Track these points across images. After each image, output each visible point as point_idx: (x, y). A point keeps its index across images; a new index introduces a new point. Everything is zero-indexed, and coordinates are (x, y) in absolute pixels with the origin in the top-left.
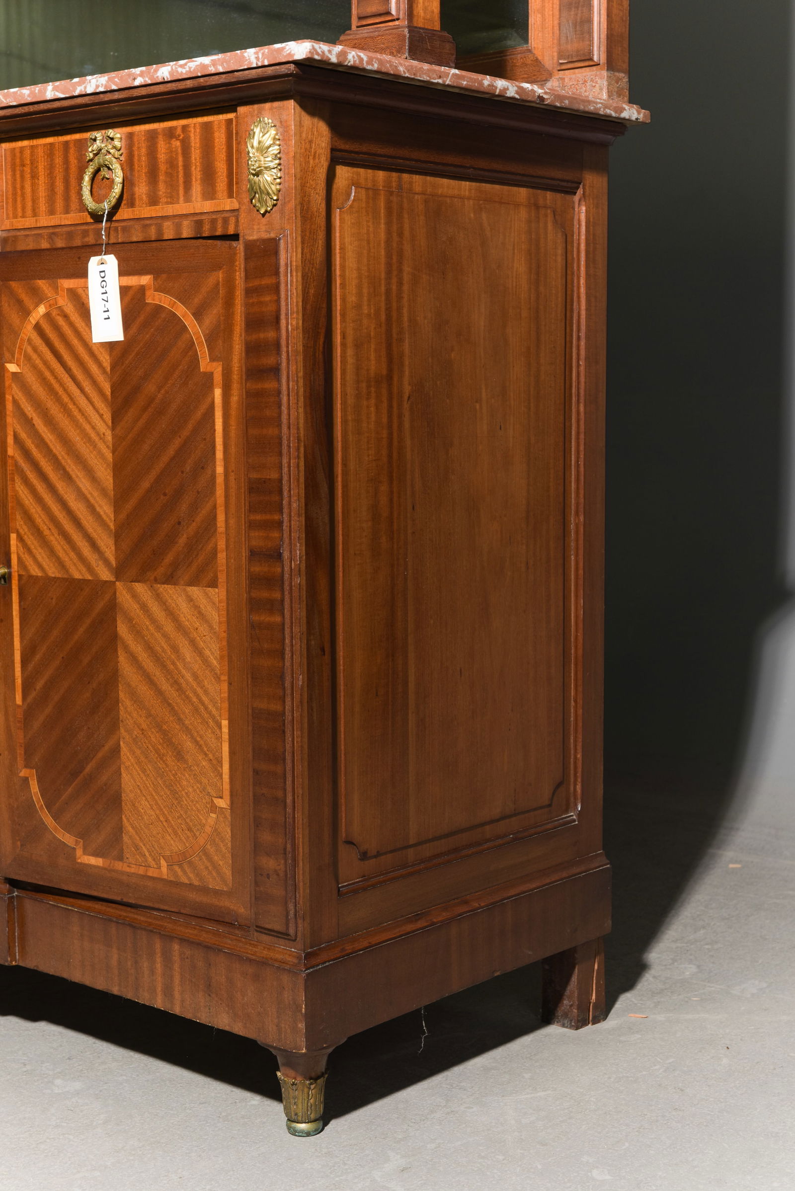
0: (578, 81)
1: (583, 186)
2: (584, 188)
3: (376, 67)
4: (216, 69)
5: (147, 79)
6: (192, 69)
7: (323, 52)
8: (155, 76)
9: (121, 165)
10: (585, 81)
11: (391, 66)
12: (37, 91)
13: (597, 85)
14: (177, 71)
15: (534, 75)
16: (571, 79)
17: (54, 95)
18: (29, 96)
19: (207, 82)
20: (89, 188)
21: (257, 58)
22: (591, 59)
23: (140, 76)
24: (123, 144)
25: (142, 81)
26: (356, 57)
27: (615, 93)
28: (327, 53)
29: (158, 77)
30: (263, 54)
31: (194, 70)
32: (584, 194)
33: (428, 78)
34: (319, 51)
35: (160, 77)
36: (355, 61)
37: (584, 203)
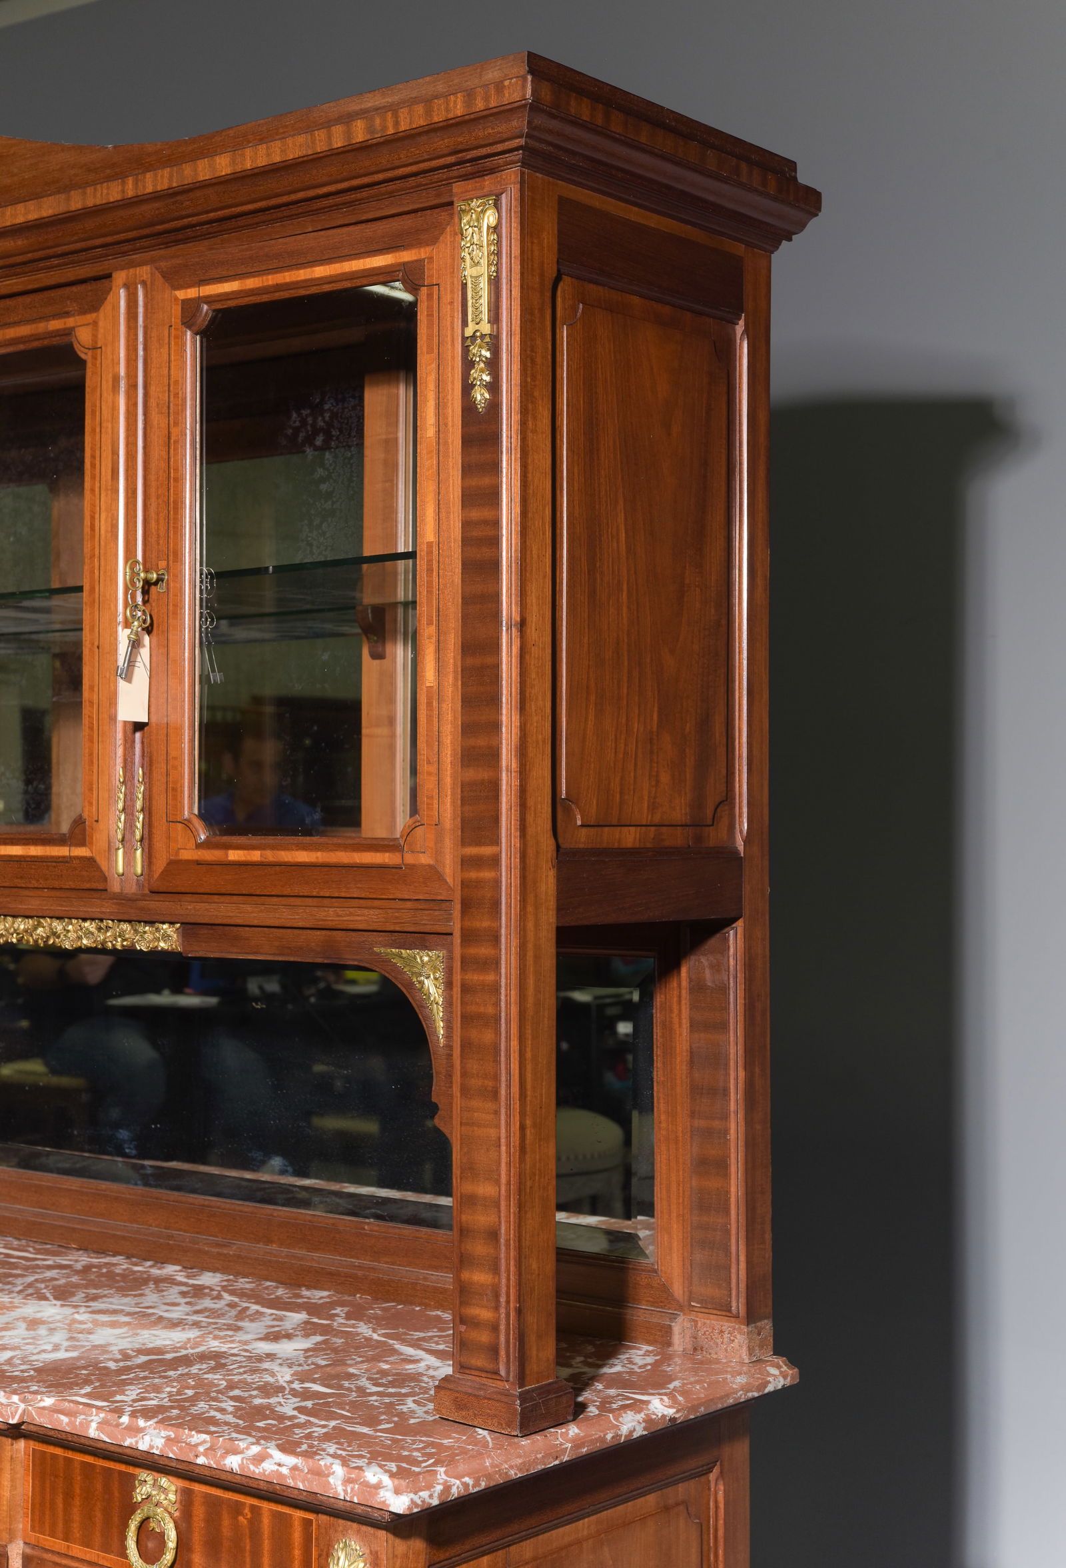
0: (713, 1329)
1: (721, 1462)
2: (721, 1465)
3: (483, 1485)
4: (296, 1483)
5: (212, 1462)
6: (267, 1473)
7: (423, 1502)
8: (222, 1463)
9: (175, 1522)
10: (722, 1332)
11: (500, 1475)
12: (77, 1423)
13: (736, 1340)
14: (249, 1468)
15: (661, 1302)
16: (705, 1323)
17: (99, 1436)
18: (67, 1424)
19: (284, 1491)
20: (135, 1539)
21: (345, 1491)
22: (730, 1311)
23: (204, 1455)
24: (178, 1498)
25: (206, 1462)
26: (461, 1486)
27: (757, 1348)
28: (428, 1500)
29: (225, 1465)
30: (352, 1489)
31: (269, 1474)
32: (721, 1472)
33: (543, 1467)
34: (419, 1502)
35: (228, 1466)
36: (459, 1492)
37: (722, 1482)
